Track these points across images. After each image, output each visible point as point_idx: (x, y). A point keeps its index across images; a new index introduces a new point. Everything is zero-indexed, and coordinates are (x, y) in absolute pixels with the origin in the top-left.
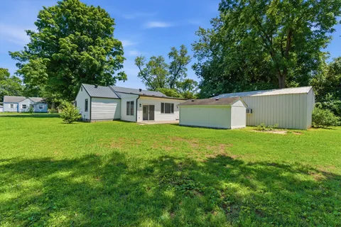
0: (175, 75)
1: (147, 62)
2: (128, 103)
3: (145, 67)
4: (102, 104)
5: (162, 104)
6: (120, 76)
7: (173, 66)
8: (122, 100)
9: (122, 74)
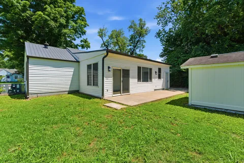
0: (135, 47)
1: (109, 34)
2: (89, 67)
3: (107, 38)
4: (49, 68)
5: (139, 68)
6: (83, 43)
7: (132, 38)
8: (81, 63)
9: (86, 41)
